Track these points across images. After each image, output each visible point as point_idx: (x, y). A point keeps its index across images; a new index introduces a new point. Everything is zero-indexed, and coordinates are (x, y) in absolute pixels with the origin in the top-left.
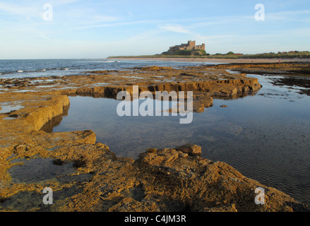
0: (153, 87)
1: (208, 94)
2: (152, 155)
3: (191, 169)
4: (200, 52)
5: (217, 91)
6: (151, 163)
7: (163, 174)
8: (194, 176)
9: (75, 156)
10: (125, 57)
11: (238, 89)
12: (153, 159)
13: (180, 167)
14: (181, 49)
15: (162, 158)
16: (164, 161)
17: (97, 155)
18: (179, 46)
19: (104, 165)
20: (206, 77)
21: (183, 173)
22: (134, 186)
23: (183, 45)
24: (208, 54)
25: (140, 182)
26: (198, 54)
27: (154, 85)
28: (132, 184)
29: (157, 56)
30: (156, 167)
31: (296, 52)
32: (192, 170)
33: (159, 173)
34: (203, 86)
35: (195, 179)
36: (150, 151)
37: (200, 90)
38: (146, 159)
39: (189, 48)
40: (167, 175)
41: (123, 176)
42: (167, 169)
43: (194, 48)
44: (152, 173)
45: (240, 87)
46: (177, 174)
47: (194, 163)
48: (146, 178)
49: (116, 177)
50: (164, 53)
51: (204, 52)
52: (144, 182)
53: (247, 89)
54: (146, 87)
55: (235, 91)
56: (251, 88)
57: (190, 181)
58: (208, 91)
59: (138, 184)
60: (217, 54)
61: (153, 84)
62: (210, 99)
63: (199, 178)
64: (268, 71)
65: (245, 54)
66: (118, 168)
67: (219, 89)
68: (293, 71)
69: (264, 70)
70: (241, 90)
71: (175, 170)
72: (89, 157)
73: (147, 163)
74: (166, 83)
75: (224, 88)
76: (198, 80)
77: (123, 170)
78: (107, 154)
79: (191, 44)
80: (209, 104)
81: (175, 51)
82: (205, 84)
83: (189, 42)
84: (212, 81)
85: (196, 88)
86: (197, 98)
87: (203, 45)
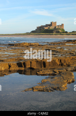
0: (21, 63)
1: (69, 69)
4: (60, 30)
10: (2, 35)
14: (46, 28)
18: (44, 26)
20: (66, 53)
23: (47, 26)
24: (66, 32)
26: (58, 32)
27: (22, 62)
29: (28, 34)
34: (65, 61)
37: (62, 65)
39: (51, 28)
43: (55, 27)
50: (33, 32)
51: (63, 30)
54: (15, 63)
58: (69, 66)
60: (73, 32)
61: (21, 60)
62: (71, 75)
74: (33, 60)
76: (60, 56)
79: (53, 24)
80: (71, 81)
81: (41, 30)
82: (66, 60)
83: (51, 23)
84: (72, 57)
85: (58, 63)
86: (60, 72)
87: (62, 25)
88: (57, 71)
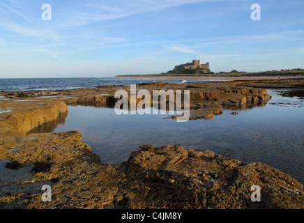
1: (216, 103)
2: (147, 154)
3: (210, 174)
4: (204, 71)
5: (225, 100)
6: (145, 165)
7: (163, 182)
8: (217, 185)
9: (40, 158)
10: (132, 76)
11: (247, 98)
12: (148, 159)
13: (191, 170)
14: (186, 68)
15: (162, 158)
16: (165, 163)
17: (69, 156)
18: (184, 65)
19: (75, 169)
20: (213, 88)
21: (197, 181)
22: (114, 202)
23: (188, 64)
24: (212, 73)
25: (124, 195)
26: (202, 73)
28: (111, 198)
29: (163, 75)
30: (152, 171)
31: (299, 69)
32: (213, 176)
33: (157, 180)
34: (211, 95)
35: (218, 191)
36: (145, 149)
37: (207, 99)
38: (137, 159)
39: (194, 67)
40: (170, 184)
41: (99, 185)
42: (169, 174)
43: (198, 67)
44: (145, 181)
45: (250, 97)
46: (187, 182)
47: (215, 165)
48: (135, 189)
49: (87, 186)
50: (170, 72)
51: (208, 70)
52: (131, 196)
53: (256, 99)
55: (244, 100)
56: (260, 98)
57: (210, 194)
58: (215, 100)
59: (120, 198)
60: (221, 73)
62: (218, 107)
63: (226, 188)
64: (273, 85)
65: (248, 72)
66: (94, 174)
67: (228, 98)
68: (299, 85)
69: (270, 85)
70: (250, 100)
71: (183, 175)
72: (59, 159)
73: (138, 166)
75: (233, 97)
76: (204, 90)
77: (100, 177)
78: (86, 155)
79: (195, 63)
80: (218, 112)
81: (181, 70)
82: (212, 93)
83: (193, 61)
84: (219, 91)
85: (203, 97)
86: (204, 106)
87: (208, 64)
88: (202, 104)
